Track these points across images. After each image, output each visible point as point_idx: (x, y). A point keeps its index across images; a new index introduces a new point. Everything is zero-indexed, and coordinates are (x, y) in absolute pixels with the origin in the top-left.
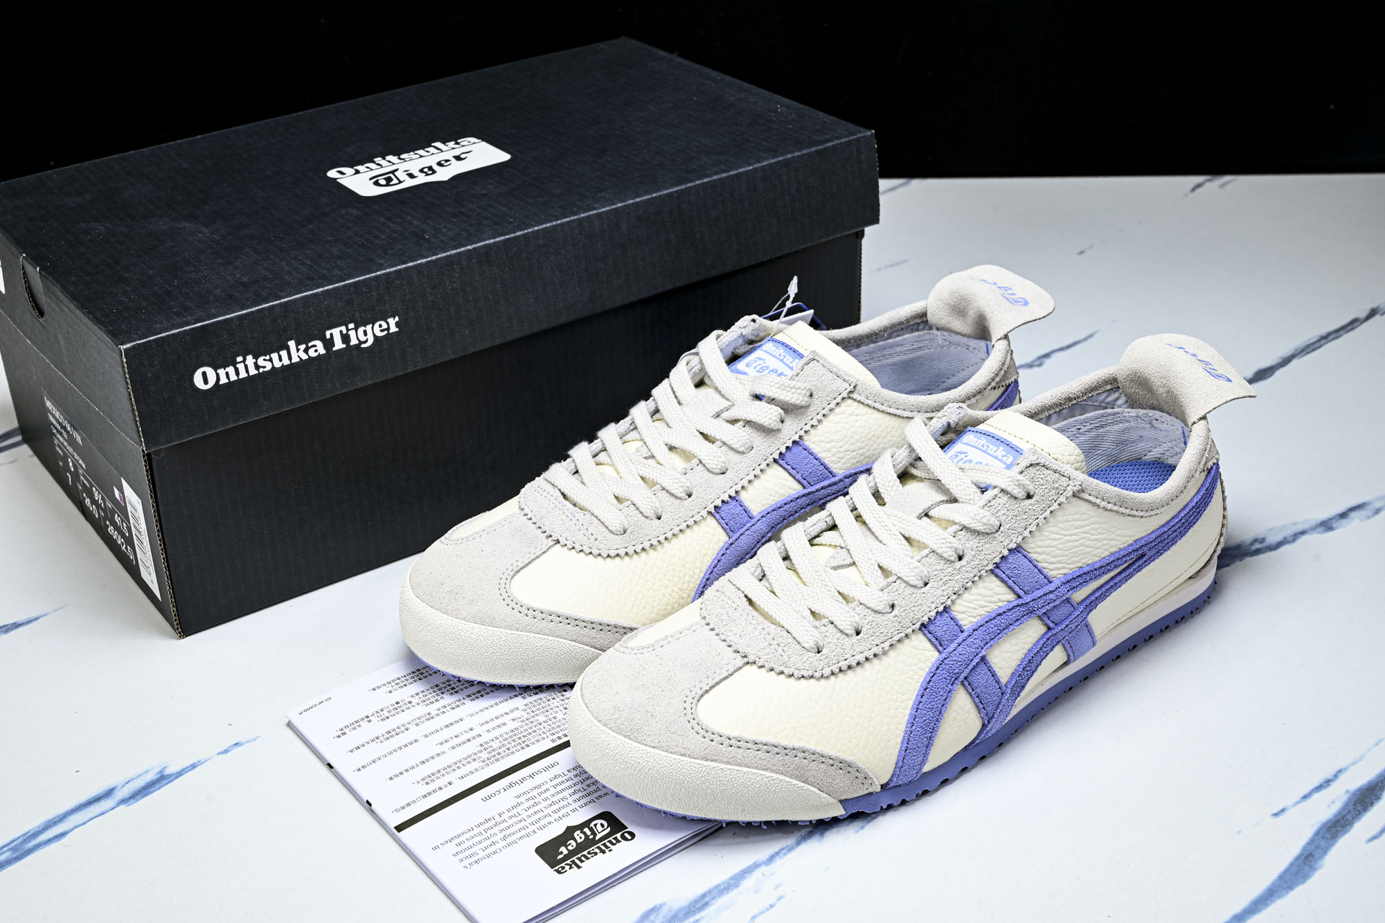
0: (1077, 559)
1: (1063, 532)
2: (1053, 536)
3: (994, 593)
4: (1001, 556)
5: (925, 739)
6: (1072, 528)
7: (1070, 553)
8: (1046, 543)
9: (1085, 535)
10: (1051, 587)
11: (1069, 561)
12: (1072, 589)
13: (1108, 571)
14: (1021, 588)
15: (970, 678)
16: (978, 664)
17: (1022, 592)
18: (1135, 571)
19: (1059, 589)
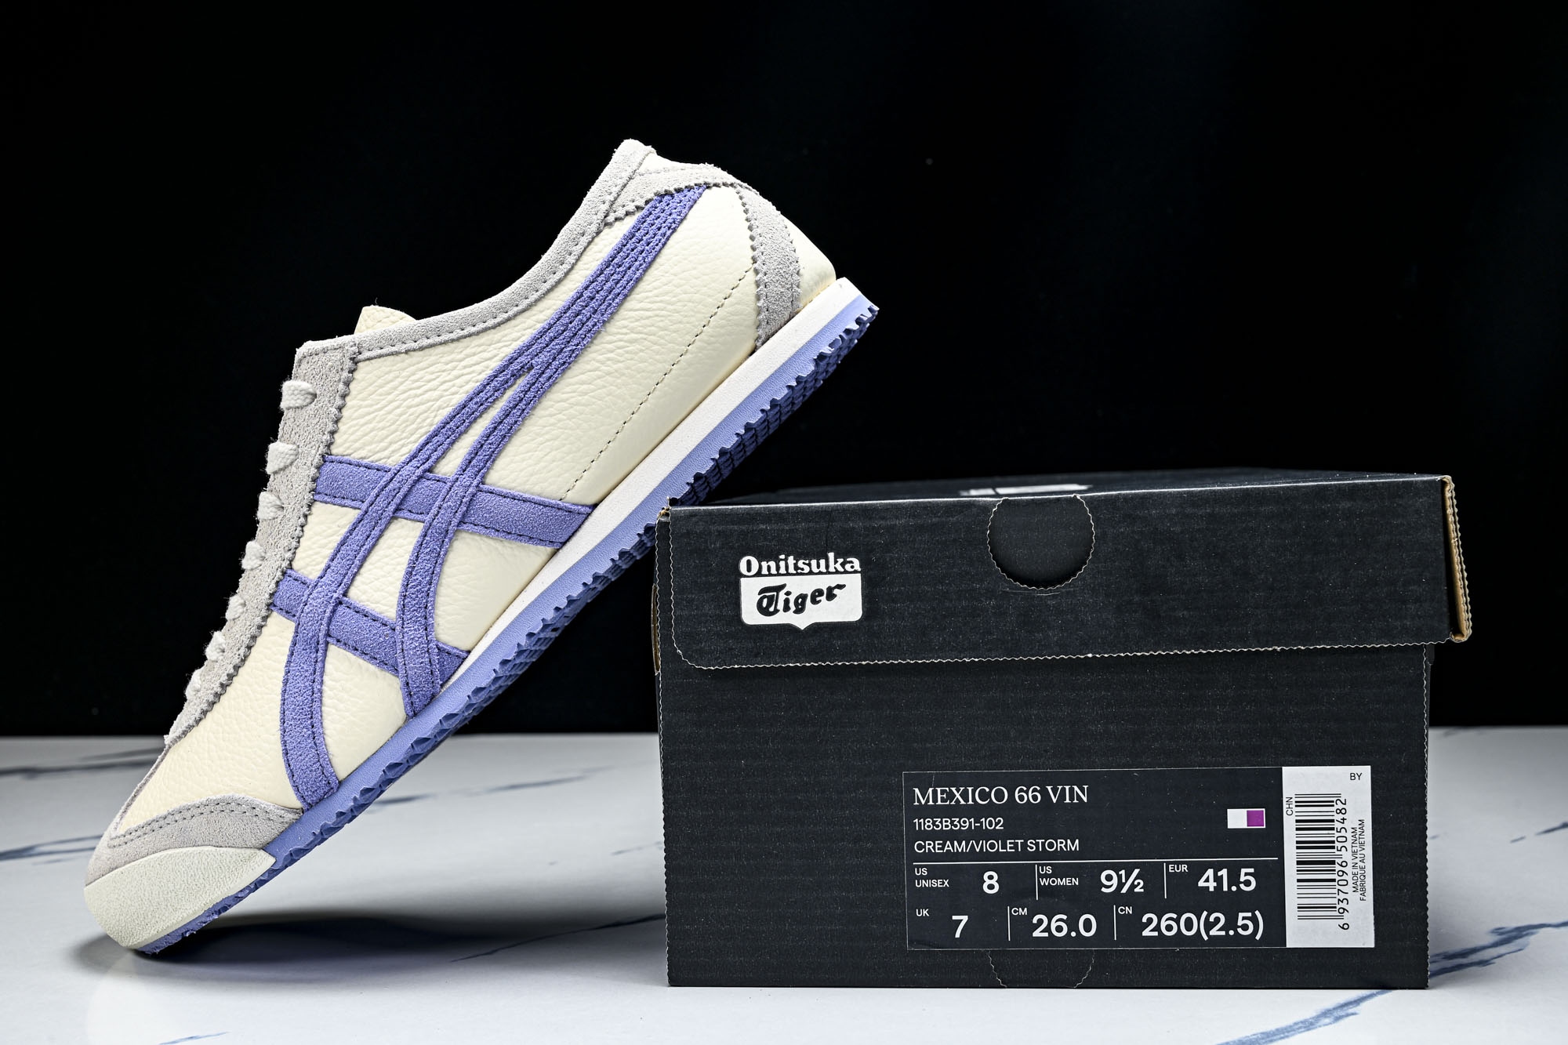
0: (414, 426)
1: (374, 408)
3: (330, 523)
4: (310, 480)
6: (383, 397)
7: (400, 425)
8: (360, 433)
9: (407, 394)
10: (389, 476)
11: (405, 435)
12: (424, 463)
13: (470, 415)
14: (353, 498)
15: (333, 633)
16: (334, 611)
17: (357, 504)
18: (530, 395)
19: (400, 473)
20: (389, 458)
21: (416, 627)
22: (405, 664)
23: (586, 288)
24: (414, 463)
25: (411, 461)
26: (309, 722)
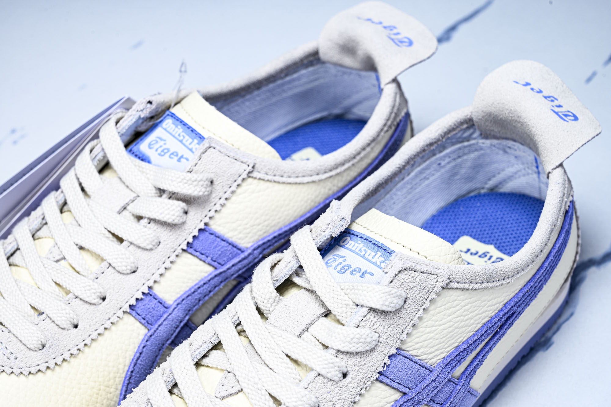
0: (453, 341)
1: (437, 323)
2: (428, 330)
3: (381, 398)
4: (383, 364)
6: (445, 317)
7: (446, 339)
8: (423, 338)
9: (459, 318)
10: (433, 376)
11: (446, 346)
12: (452, 369)
13: (482, 341)
17: (406, 390)
20: (431, 359)
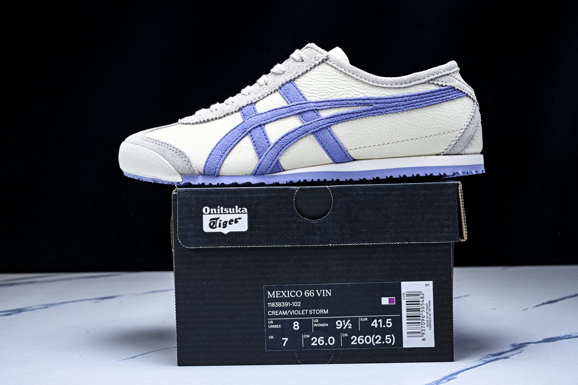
0: (324, 94)
2: (311, 80)
3: (277, 101)
4: (282, 84)
5: (221, 153)
6: (322, 78)
8: (307, 83)
9: (330, 83)
10: (305, 102)
11: (319, 94)
12: (318, 107)
13: (343, 104)
14: (289, 99)
15: (252, 133)
16: (257, 127)
17: (289, 102)
18: (365, 113)
19: (309, 104)
20: (309, 97)
21: (276, 151)
22: (264, 159)
23: (407, 96)
24: (315, 104)
25: (314, 103)
26: (224, 151)
